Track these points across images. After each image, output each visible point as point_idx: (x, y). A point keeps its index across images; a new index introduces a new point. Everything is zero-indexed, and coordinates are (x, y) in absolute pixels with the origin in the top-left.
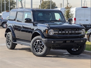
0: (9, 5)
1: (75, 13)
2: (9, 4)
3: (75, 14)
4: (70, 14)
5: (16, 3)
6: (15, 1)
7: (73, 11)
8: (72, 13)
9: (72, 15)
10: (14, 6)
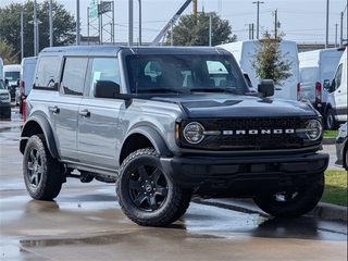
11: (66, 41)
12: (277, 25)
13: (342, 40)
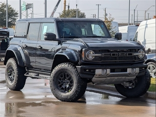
5: (17, 14)
6: (16, 11)
10: (15, 19)
11: (11, 21)
12: (106, 15)
13: (135, 22)
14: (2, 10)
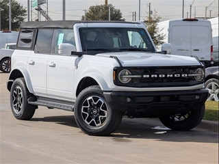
0: (10, 16)
1: (167, 33)
2: (10, 14)
3: (167, 35)
4: (155, 35)
5: (25, 11)
6: (24, 8)
7: (163, 28)
8: (160, 33)
9: (162, 38)
10: (22, 19)
14: (4, 5)
